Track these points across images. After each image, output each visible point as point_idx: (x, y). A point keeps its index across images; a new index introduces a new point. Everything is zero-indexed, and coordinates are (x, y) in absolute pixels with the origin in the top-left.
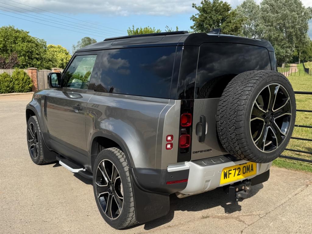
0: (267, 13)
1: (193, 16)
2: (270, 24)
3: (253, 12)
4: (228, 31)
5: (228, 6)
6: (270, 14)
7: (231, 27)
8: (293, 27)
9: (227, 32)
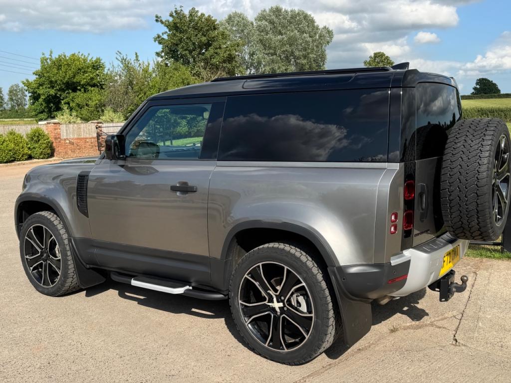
0: (267, 35)
1: (159, 37)
2: (271, 51)
3: (246, 31)
4: (219, 62)
5: (214, 23)
6: (271, 35)
7: (222, 55)
8: (305, 57)
9: (217, 63)
